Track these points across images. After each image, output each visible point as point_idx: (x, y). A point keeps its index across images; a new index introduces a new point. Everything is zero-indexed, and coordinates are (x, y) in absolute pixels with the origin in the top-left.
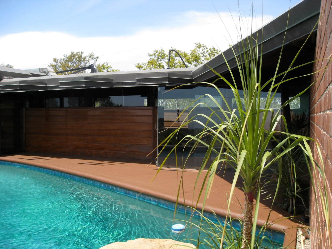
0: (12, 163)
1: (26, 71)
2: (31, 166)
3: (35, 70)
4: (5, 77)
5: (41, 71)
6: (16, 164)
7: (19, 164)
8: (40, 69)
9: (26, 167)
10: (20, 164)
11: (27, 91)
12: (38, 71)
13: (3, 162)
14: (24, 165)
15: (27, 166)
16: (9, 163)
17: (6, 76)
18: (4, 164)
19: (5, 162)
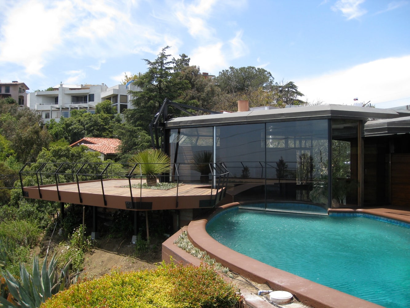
0: (378, 217)
1: (392, 109)
2: (400, 222)
3: (401, 108)
4: (369, 119)
5: (409, 109)
6: (382, 218)
7: (385, 219)
8: (407, 106)
9: (394, 222)
10: (387, 219)
11: (396, 133)
12: (406, 108)
13: (366, 215)
14: (392, 221)
15: (396, 221)
16: (374, 216)
17: (370, 117)
18: (369, 218)
19: (370, 215)
